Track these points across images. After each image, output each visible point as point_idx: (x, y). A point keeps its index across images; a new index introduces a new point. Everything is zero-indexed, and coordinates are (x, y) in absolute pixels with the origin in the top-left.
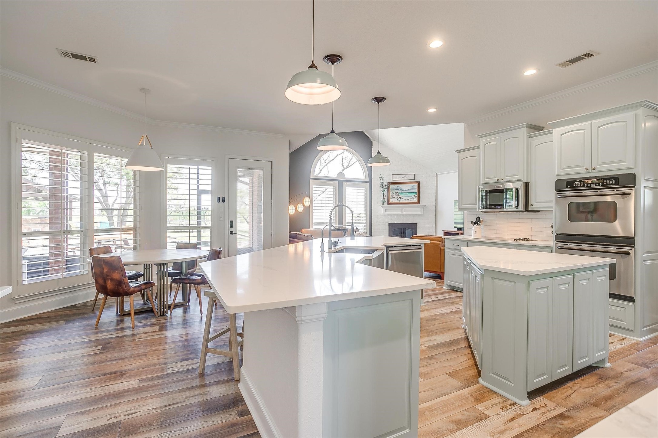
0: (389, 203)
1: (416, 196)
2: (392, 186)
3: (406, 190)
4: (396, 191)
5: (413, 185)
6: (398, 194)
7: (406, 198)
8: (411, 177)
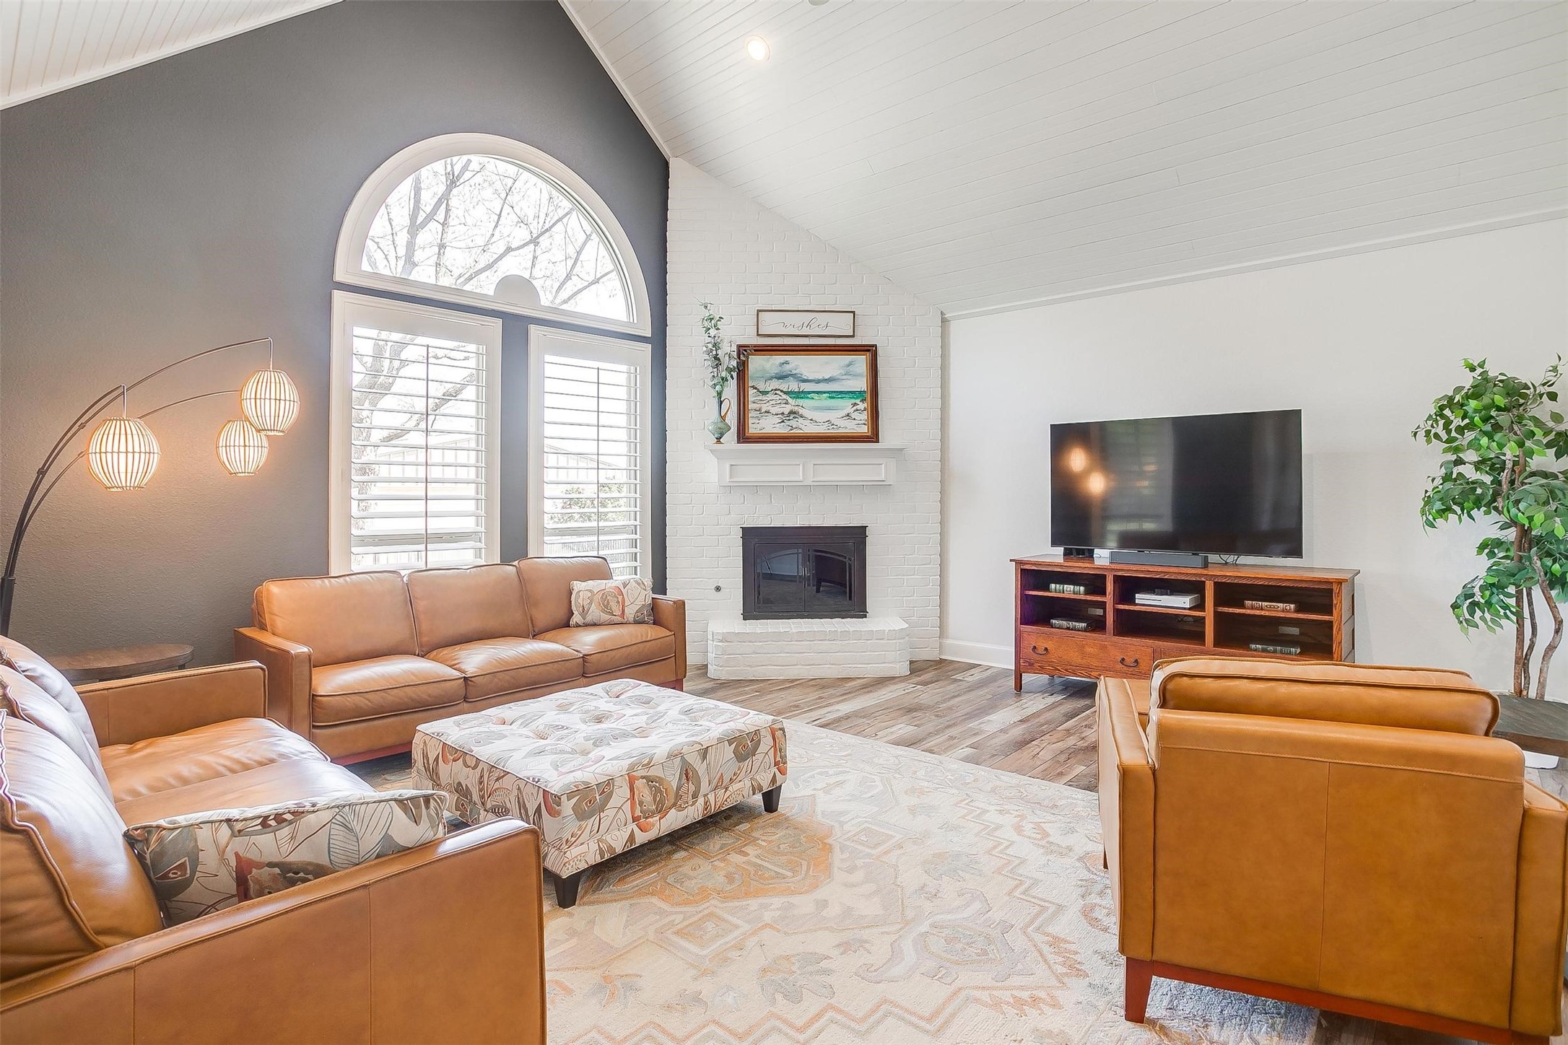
0: (743, 437)
1: (862, 406)
2: (757, 364)
3: (818, 381)
4: (775, 384)
5: (846, 359)
6: (784, 396)
7: (816, 418)
8: (839, 326)
